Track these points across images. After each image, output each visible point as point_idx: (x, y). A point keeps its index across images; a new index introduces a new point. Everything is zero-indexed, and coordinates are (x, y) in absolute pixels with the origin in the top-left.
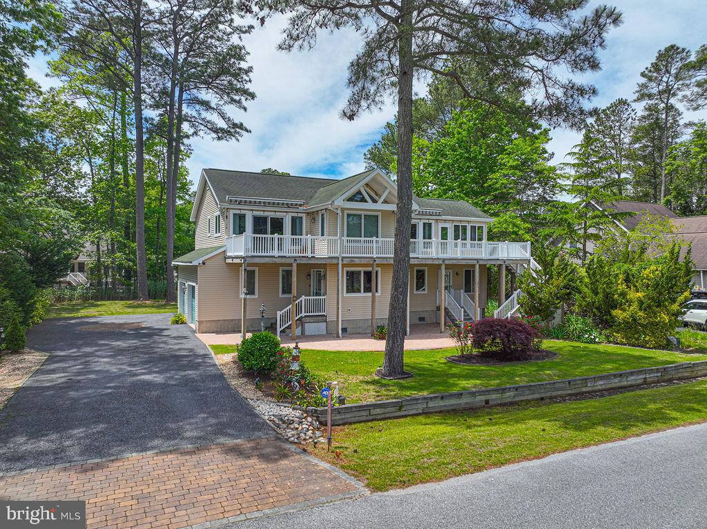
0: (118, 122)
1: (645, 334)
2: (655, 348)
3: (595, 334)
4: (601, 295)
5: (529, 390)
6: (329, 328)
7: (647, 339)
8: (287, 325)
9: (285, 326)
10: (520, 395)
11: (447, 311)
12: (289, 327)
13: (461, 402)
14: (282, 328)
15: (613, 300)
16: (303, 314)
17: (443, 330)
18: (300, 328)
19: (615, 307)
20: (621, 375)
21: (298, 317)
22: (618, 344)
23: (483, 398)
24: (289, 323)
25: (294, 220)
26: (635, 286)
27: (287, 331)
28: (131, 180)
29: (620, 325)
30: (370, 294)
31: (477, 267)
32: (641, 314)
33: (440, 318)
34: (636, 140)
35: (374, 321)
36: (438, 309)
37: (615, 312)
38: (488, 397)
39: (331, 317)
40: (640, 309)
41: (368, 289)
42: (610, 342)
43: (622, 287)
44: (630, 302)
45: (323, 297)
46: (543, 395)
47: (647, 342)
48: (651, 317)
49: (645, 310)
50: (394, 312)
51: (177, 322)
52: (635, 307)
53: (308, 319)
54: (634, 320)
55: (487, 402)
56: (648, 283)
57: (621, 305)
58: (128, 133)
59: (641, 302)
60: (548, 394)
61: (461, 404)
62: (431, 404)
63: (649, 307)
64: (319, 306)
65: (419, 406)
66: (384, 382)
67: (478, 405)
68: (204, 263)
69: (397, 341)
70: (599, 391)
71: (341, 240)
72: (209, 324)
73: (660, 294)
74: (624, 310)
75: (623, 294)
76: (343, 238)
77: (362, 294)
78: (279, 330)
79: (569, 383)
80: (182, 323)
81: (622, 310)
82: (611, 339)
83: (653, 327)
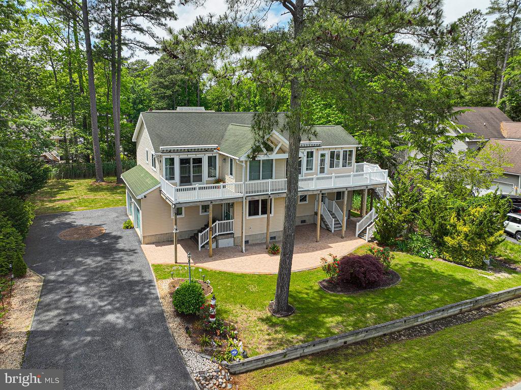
0: (72, 37)
1: (466, 257)
2: (473, 267)
3: (430, 251)
4: (437, 225)
5: (376, 330)
6: (236, 242)
7: (468, 260)
8: (206, 242)
9: (204, 243)
10: (368, 335)
11: (322, 218)
12: (207, 243)
13: (327, 345)
14: (203, 244)
15: (446, 229)
16: (217, 234)
17: (318, 240)
18: (215, 242)
19: (446, 234)
20: (443, 310)
21: (214, 236)
22: (446, 260)
23: (343, 341)
24: (207, 241)
25: (210, 158)
26: (464, 220)
27: (206, 246)
28: (85, 84)
29: (449, 248)
30: (266, 216)
31: (346, 193)
32: (465, 243)
33: (317, 221)
34: (483, 45)
35: (268, 233)
36: (316, 214)
37: (447, 239)
38: (346, 339)
39: (237, 234)
40: (465, 239)
41: (264, 212)
42: (440, 257)
43: (453, 220)
44: (459, 233)
45: (232, 221)
46: (385, 333)
47: (468, 263)
48: (472, 246)
49: (469, 241)
50: (283, 271)
51: (127, 228)
52: (462, 237)
53: (220, 237)
54: (460, 246)
55: (345, 343)
56: (473, 219)
57: (451, 234)
58: (80, 46)
59: (466, 235)
60: (389, 331)
61: (327, 347)
62: (306, 350)
63: (472, 239)
64: (228, 227)
65: (298, 353)
66: (274, 320)
67: (339, 345)
68: (145, 197)
69: (284, 290)
70: (426, 323)
71: (244, 184)
72: (150, 238)
73: (482, 229)
74: (453, 238)
75: (454, 226)
76: (246, 183)
77: (260, 216)
78: (200, 246)
79: (405, 321)
80: (131, 228)
81: (451, 237)
82: (442, 256)
83: (473, 253)
